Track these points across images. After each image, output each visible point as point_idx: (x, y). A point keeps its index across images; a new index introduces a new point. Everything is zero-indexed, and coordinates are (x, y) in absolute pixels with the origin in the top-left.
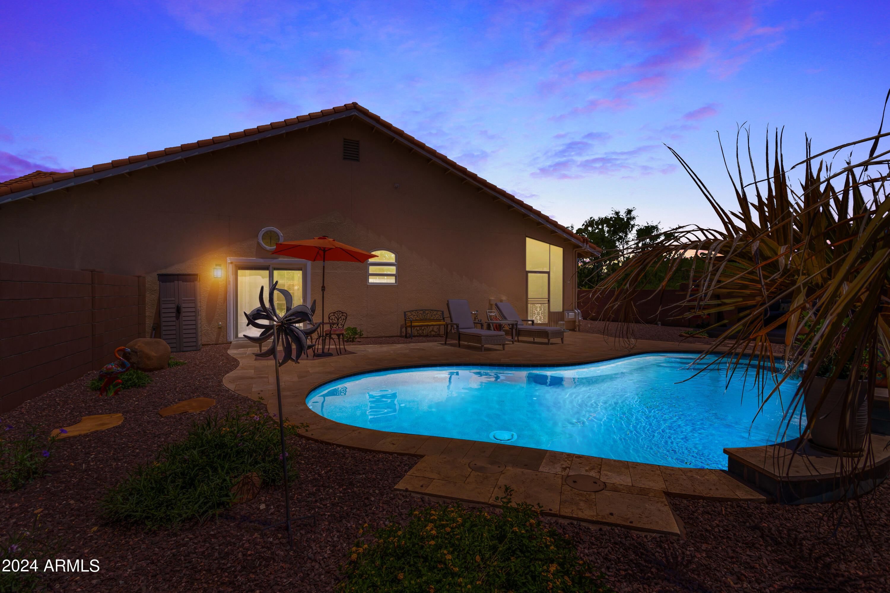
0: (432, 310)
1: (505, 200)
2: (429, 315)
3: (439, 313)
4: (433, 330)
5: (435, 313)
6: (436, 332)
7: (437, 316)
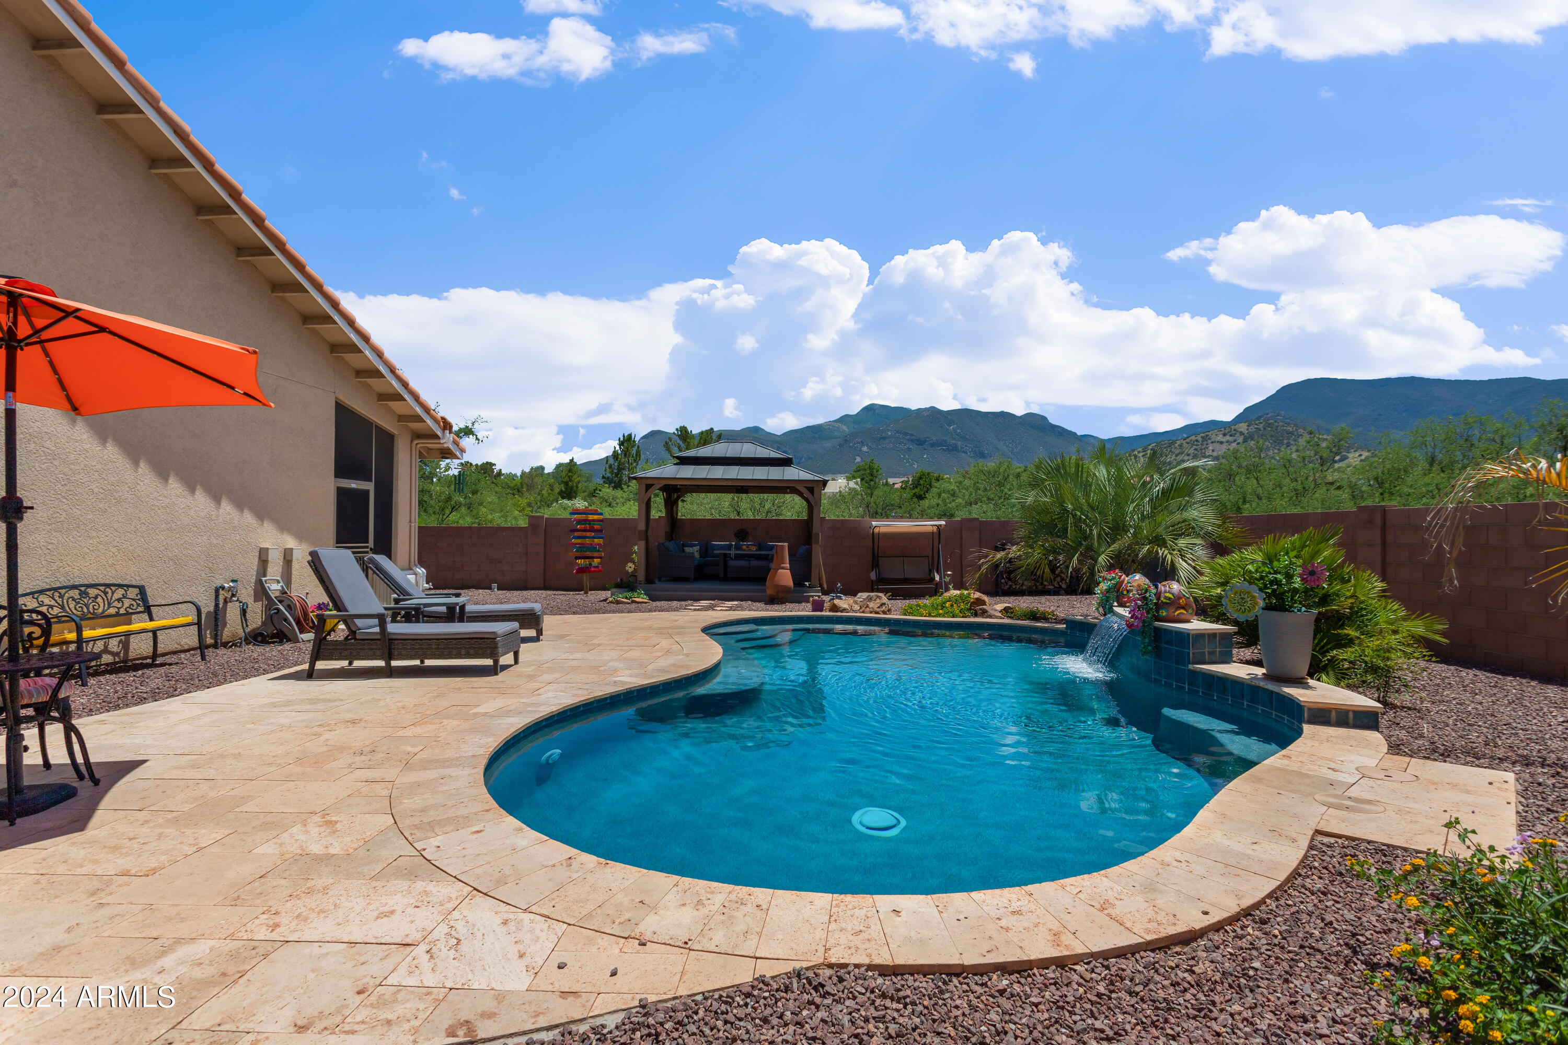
0: (108, 586)
1: (320, 300)
2: (99, 600)
3: (133, 593)
4: (106, 650)
5: (119, 593)
6: (117, 654)
7: (127, 603)
